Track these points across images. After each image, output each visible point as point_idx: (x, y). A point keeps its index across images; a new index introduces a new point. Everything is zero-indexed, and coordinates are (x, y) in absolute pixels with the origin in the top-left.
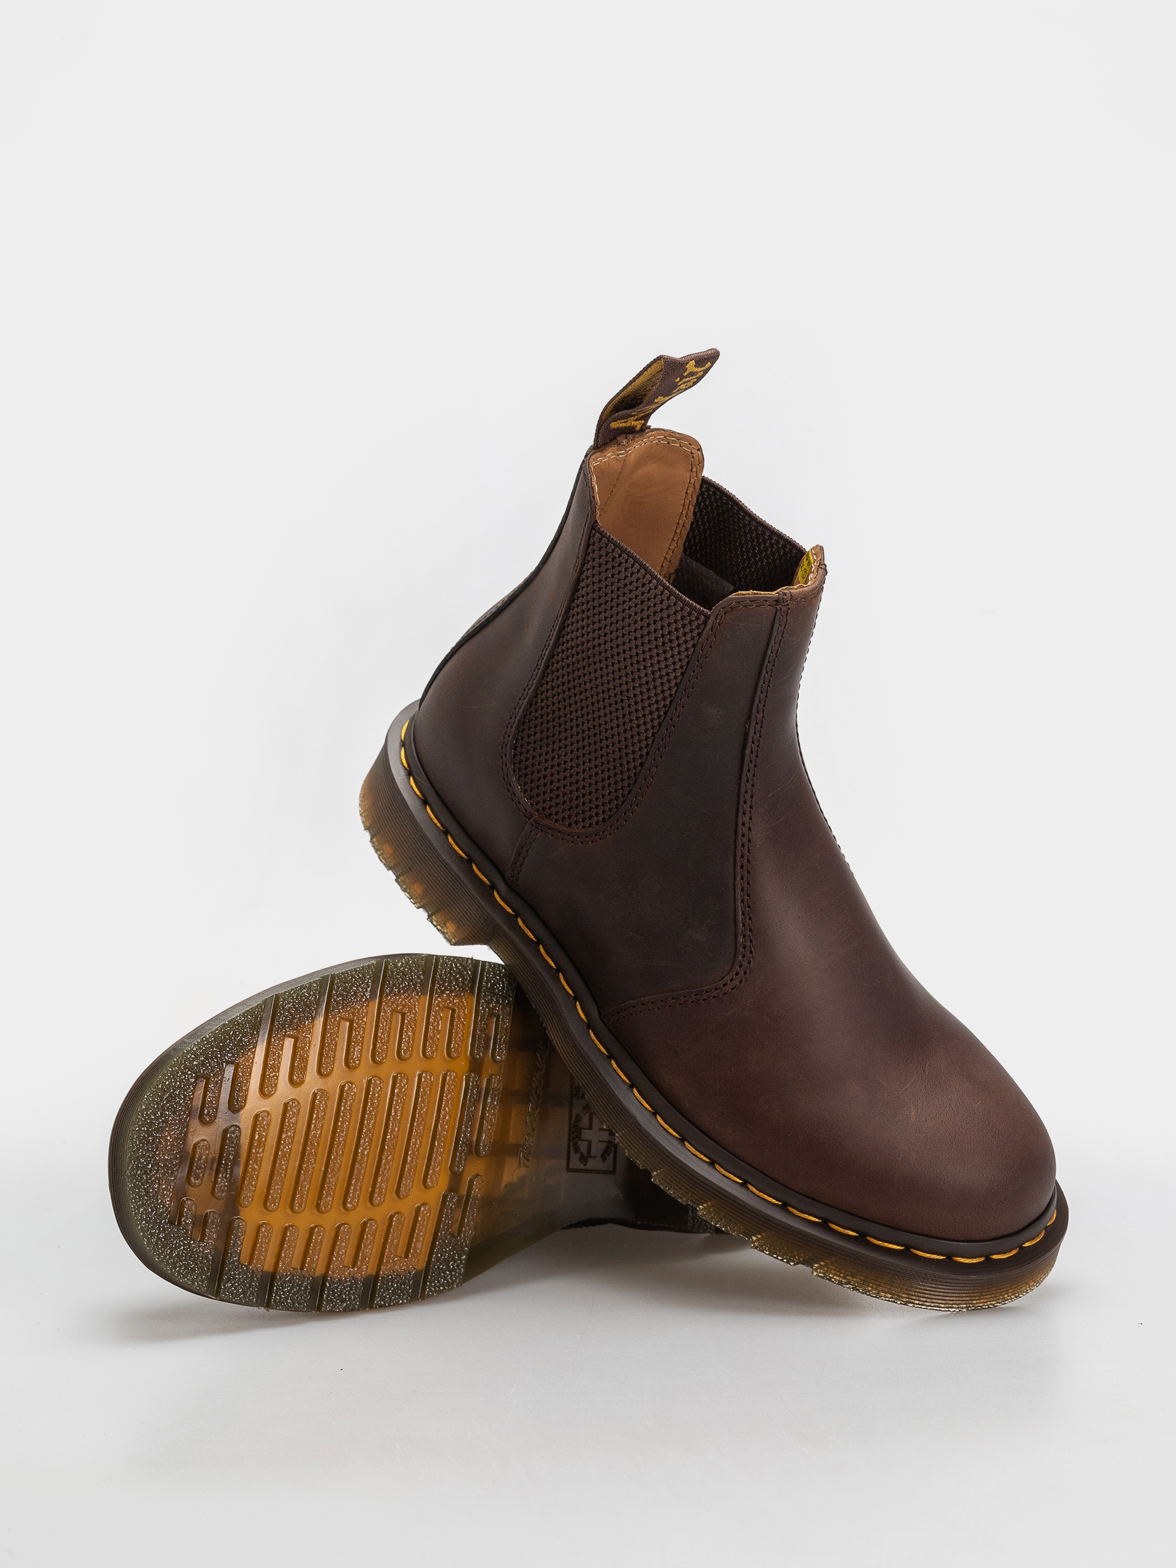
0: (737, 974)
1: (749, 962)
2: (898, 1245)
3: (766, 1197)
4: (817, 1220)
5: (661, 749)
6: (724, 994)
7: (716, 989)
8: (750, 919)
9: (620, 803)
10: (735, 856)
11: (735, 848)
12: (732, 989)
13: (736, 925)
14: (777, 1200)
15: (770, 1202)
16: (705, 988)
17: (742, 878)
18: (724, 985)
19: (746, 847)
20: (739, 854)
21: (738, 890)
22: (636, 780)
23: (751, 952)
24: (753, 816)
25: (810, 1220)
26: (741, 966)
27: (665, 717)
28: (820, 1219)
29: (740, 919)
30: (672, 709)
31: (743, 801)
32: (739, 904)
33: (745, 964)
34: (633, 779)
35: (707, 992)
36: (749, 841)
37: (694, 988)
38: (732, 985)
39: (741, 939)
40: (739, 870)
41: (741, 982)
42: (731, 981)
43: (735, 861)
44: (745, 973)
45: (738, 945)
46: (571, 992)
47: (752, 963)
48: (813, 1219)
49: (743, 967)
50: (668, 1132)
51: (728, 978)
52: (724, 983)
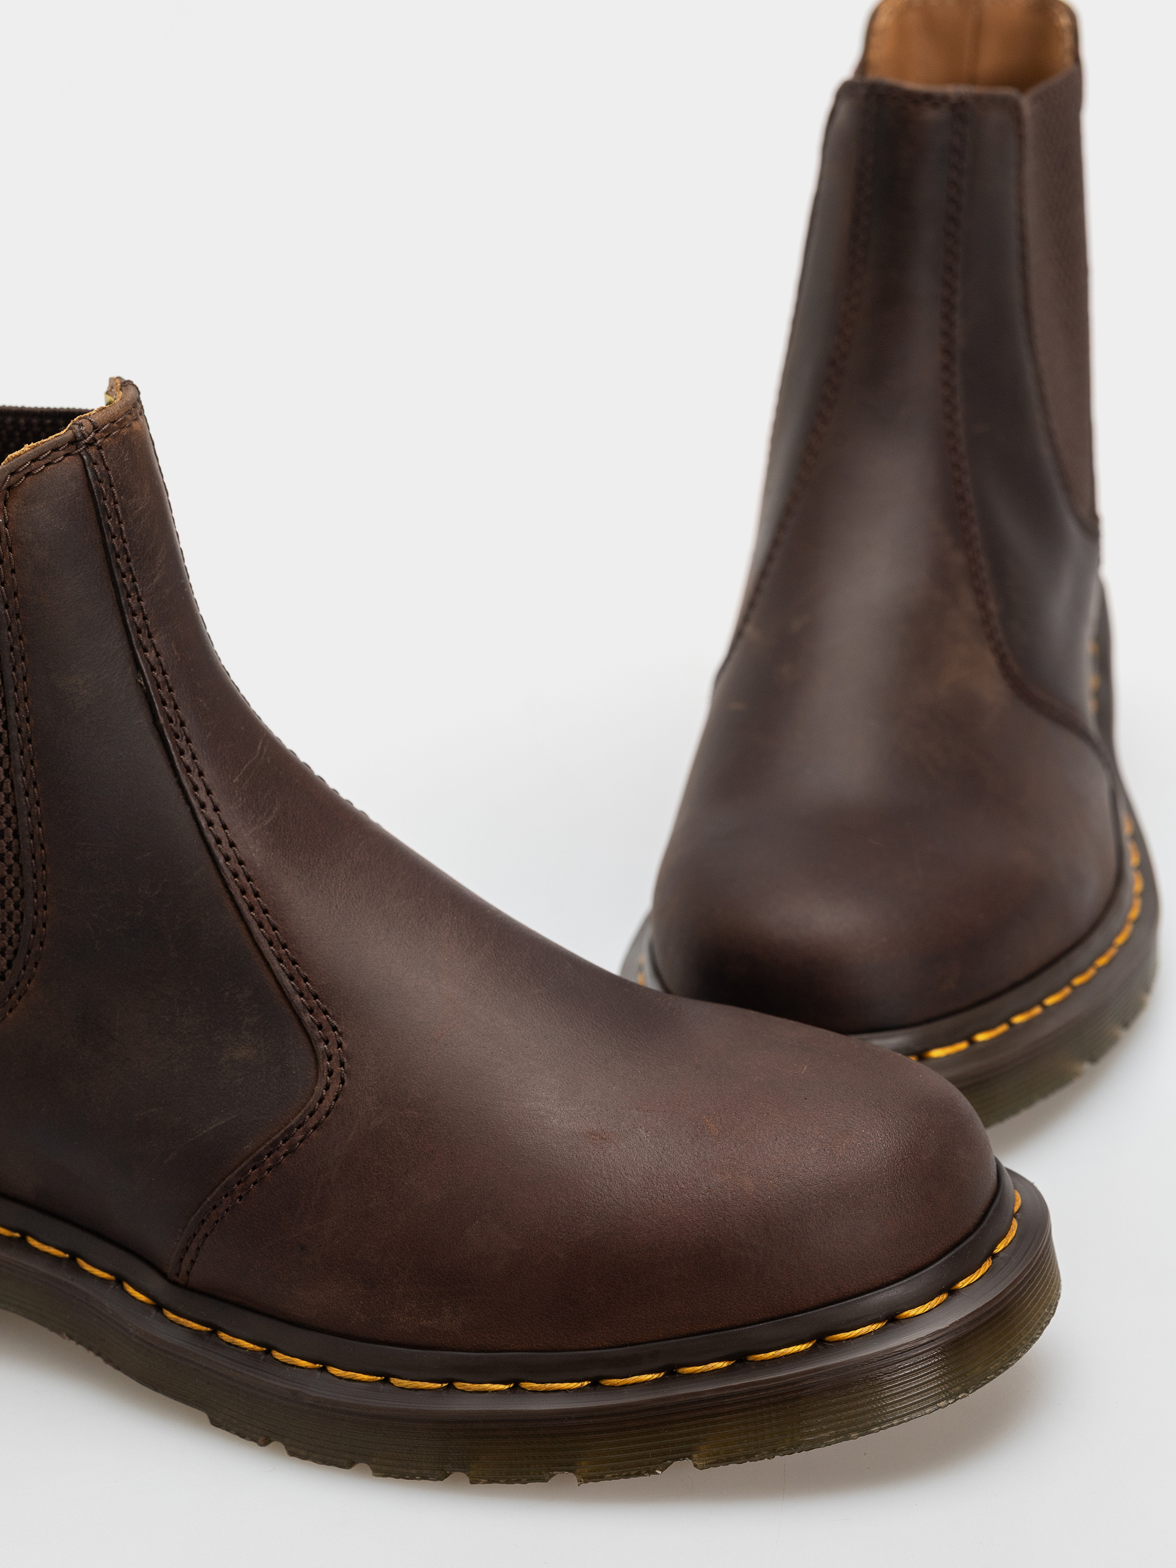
0: (330, 1074)
1: (340, 1045)
2: (803, 1343)
3: (557, 1386)
4: (656, 1376)
5: (31, 791)
6: (327, 1114)
7: (311, 1115)
8: (306, 980)
9: (18, 921)
10: (232, 898)
11: (226, 886)
12: (335, 1100)
13: (290, 1003)
14: (578, 1381)
15: (569, 1389)
16: (293, 1122)
17: (261, 926)
18: (320, 1101)
19: (241, 876)
20: (236, 892)
21: (266, 948)
22: (21, 866)
23: (335, 1029)
24: (227, 822)
25: (644, 1382)
26: (330, 1059)
27: (8, 733)
28: (660, 1372)
29: (290, 990)
30: (12, 712)
31: (198, 806)
32: (277, 966)
33: (335, 1050)
34: (16, 867)
35: (299, 1128)
36: (241, 863)
37: (276, 1133)
38: (332, 1093)
39: (307, 1018)
40: (249, 916)
41: (343, 1082)
42: (327, 1088)
43: (238, 908)
44: (342, 1065)
45: (309, 1030)
46: (106, 1275)
47: (344, 1045)
48: (649, 1377)
49: (334, 1058)
50: (356, 1381)
51: (319, 1088)
52: (318, 1098)
